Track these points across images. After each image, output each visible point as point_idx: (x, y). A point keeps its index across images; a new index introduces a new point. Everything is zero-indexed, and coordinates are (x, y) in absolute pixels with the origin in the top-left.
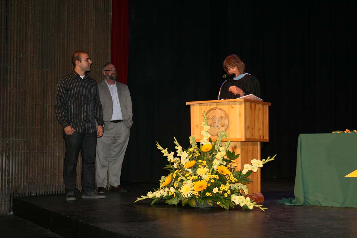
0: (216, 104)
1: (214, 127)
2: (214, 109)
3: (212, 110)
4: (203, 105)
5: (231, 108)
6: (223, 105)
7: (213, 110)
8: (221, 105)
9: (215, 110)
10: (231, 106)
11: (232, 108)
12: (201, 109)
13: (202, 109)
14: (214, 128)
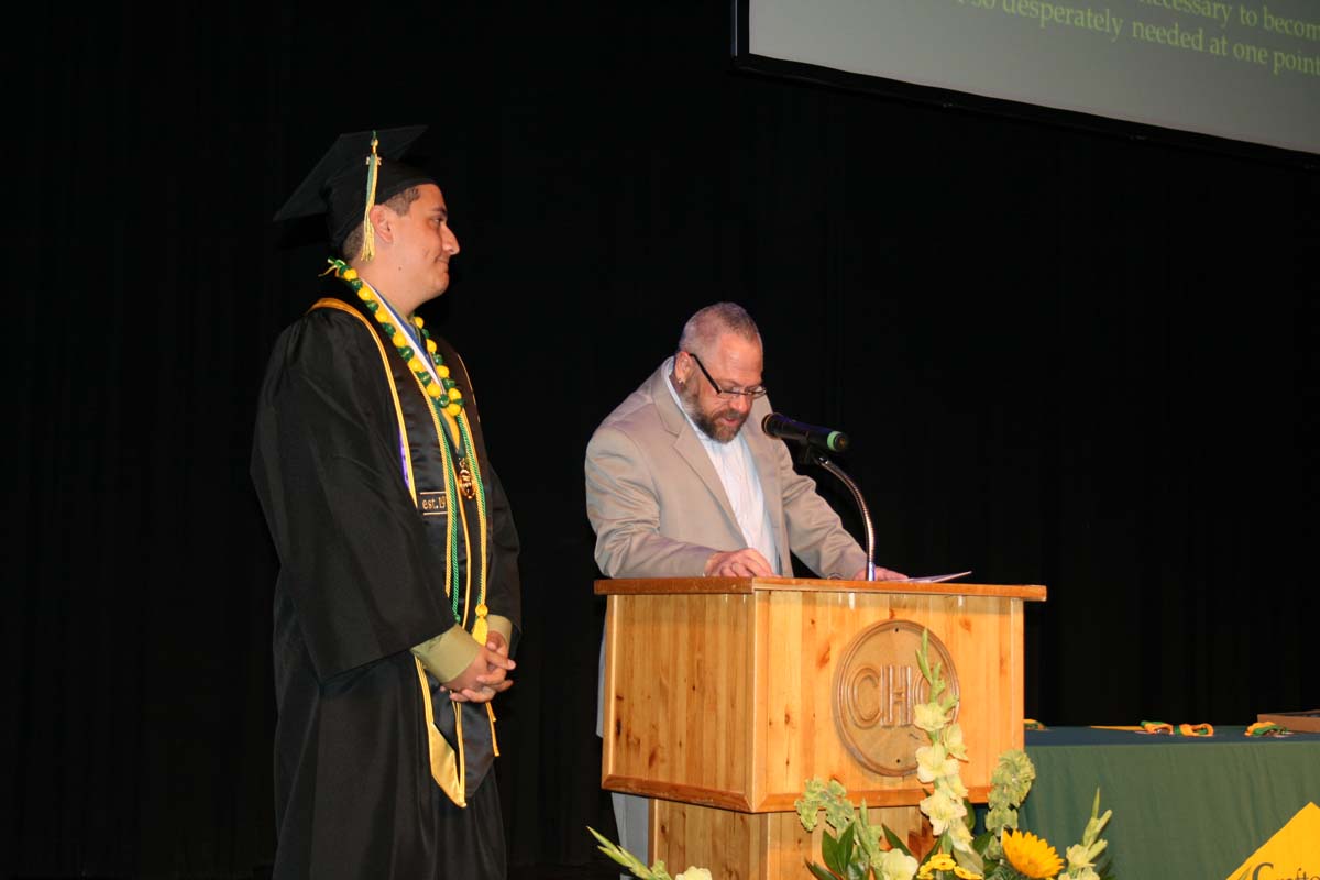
0: (891, 599)
1: (889, 727)
2: (889, 629)
3: (877, 633)
4: (827, 604)
5: (960, 630)
6: (926, 607)
7: (885, 634)
8: (914, 607)
9: (894, 631)
10: (960, 616)
11: (967, 625)
12: (813, 622)
13: (818, 624)
14: (888, 732)
